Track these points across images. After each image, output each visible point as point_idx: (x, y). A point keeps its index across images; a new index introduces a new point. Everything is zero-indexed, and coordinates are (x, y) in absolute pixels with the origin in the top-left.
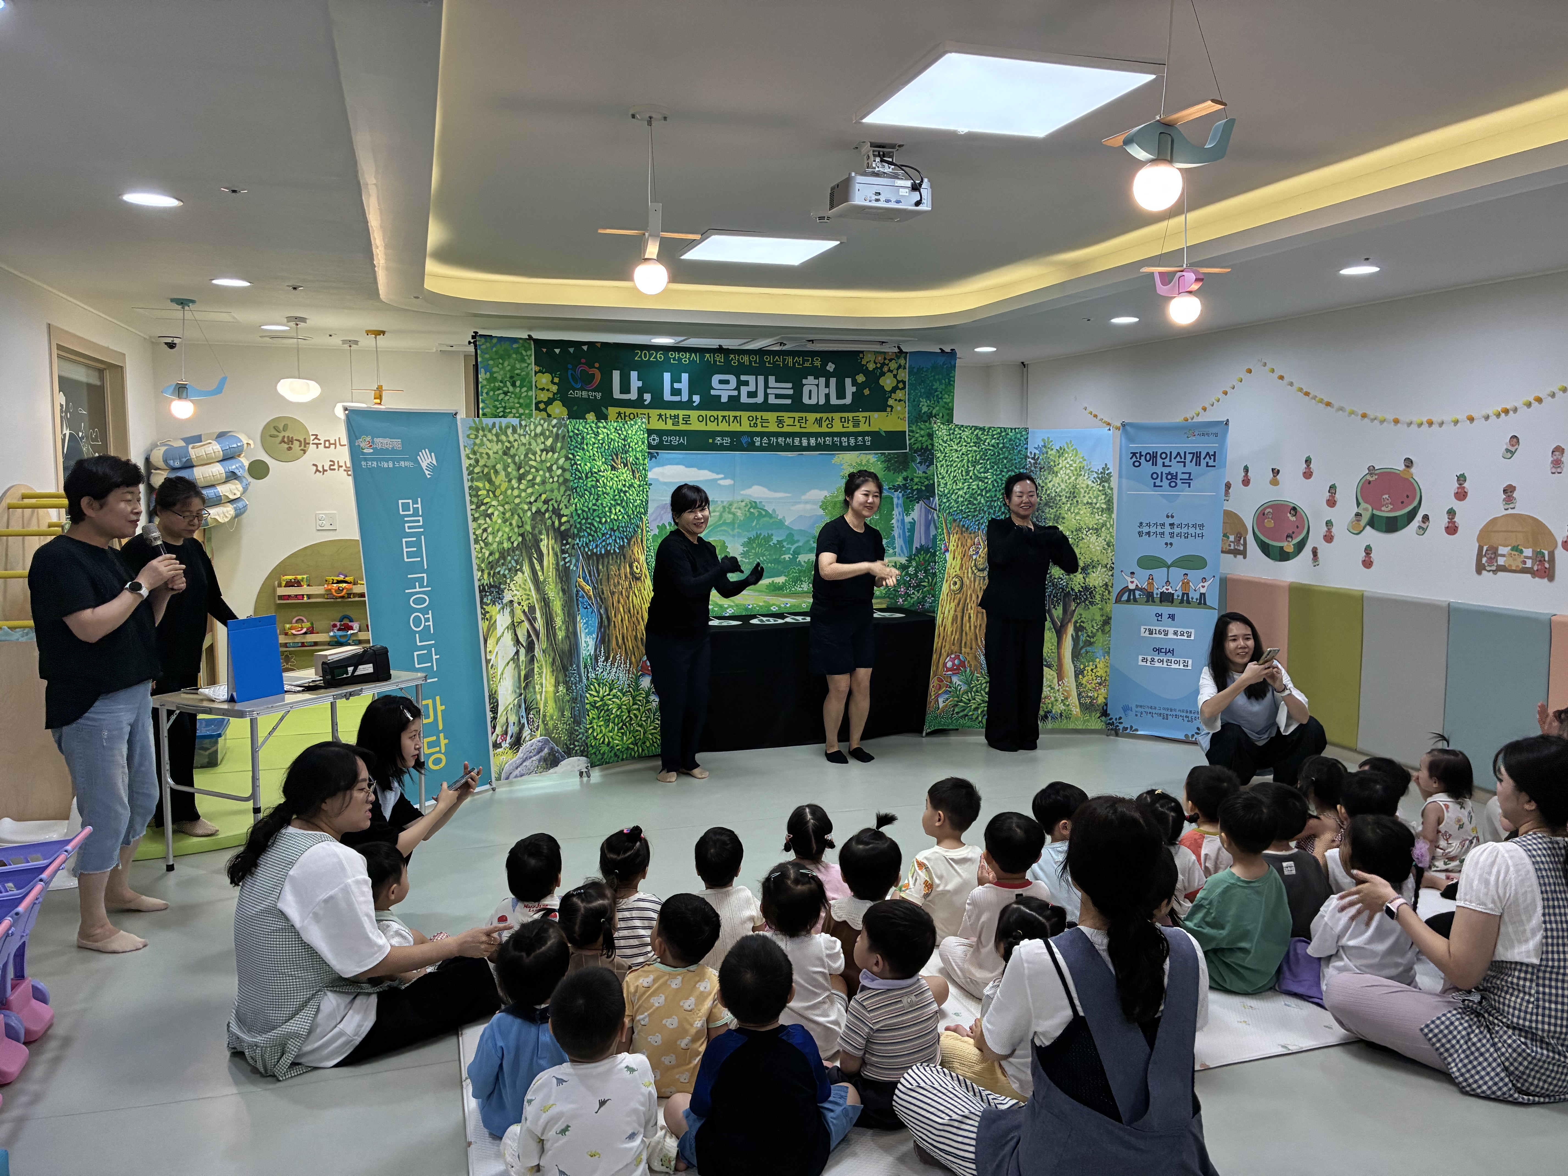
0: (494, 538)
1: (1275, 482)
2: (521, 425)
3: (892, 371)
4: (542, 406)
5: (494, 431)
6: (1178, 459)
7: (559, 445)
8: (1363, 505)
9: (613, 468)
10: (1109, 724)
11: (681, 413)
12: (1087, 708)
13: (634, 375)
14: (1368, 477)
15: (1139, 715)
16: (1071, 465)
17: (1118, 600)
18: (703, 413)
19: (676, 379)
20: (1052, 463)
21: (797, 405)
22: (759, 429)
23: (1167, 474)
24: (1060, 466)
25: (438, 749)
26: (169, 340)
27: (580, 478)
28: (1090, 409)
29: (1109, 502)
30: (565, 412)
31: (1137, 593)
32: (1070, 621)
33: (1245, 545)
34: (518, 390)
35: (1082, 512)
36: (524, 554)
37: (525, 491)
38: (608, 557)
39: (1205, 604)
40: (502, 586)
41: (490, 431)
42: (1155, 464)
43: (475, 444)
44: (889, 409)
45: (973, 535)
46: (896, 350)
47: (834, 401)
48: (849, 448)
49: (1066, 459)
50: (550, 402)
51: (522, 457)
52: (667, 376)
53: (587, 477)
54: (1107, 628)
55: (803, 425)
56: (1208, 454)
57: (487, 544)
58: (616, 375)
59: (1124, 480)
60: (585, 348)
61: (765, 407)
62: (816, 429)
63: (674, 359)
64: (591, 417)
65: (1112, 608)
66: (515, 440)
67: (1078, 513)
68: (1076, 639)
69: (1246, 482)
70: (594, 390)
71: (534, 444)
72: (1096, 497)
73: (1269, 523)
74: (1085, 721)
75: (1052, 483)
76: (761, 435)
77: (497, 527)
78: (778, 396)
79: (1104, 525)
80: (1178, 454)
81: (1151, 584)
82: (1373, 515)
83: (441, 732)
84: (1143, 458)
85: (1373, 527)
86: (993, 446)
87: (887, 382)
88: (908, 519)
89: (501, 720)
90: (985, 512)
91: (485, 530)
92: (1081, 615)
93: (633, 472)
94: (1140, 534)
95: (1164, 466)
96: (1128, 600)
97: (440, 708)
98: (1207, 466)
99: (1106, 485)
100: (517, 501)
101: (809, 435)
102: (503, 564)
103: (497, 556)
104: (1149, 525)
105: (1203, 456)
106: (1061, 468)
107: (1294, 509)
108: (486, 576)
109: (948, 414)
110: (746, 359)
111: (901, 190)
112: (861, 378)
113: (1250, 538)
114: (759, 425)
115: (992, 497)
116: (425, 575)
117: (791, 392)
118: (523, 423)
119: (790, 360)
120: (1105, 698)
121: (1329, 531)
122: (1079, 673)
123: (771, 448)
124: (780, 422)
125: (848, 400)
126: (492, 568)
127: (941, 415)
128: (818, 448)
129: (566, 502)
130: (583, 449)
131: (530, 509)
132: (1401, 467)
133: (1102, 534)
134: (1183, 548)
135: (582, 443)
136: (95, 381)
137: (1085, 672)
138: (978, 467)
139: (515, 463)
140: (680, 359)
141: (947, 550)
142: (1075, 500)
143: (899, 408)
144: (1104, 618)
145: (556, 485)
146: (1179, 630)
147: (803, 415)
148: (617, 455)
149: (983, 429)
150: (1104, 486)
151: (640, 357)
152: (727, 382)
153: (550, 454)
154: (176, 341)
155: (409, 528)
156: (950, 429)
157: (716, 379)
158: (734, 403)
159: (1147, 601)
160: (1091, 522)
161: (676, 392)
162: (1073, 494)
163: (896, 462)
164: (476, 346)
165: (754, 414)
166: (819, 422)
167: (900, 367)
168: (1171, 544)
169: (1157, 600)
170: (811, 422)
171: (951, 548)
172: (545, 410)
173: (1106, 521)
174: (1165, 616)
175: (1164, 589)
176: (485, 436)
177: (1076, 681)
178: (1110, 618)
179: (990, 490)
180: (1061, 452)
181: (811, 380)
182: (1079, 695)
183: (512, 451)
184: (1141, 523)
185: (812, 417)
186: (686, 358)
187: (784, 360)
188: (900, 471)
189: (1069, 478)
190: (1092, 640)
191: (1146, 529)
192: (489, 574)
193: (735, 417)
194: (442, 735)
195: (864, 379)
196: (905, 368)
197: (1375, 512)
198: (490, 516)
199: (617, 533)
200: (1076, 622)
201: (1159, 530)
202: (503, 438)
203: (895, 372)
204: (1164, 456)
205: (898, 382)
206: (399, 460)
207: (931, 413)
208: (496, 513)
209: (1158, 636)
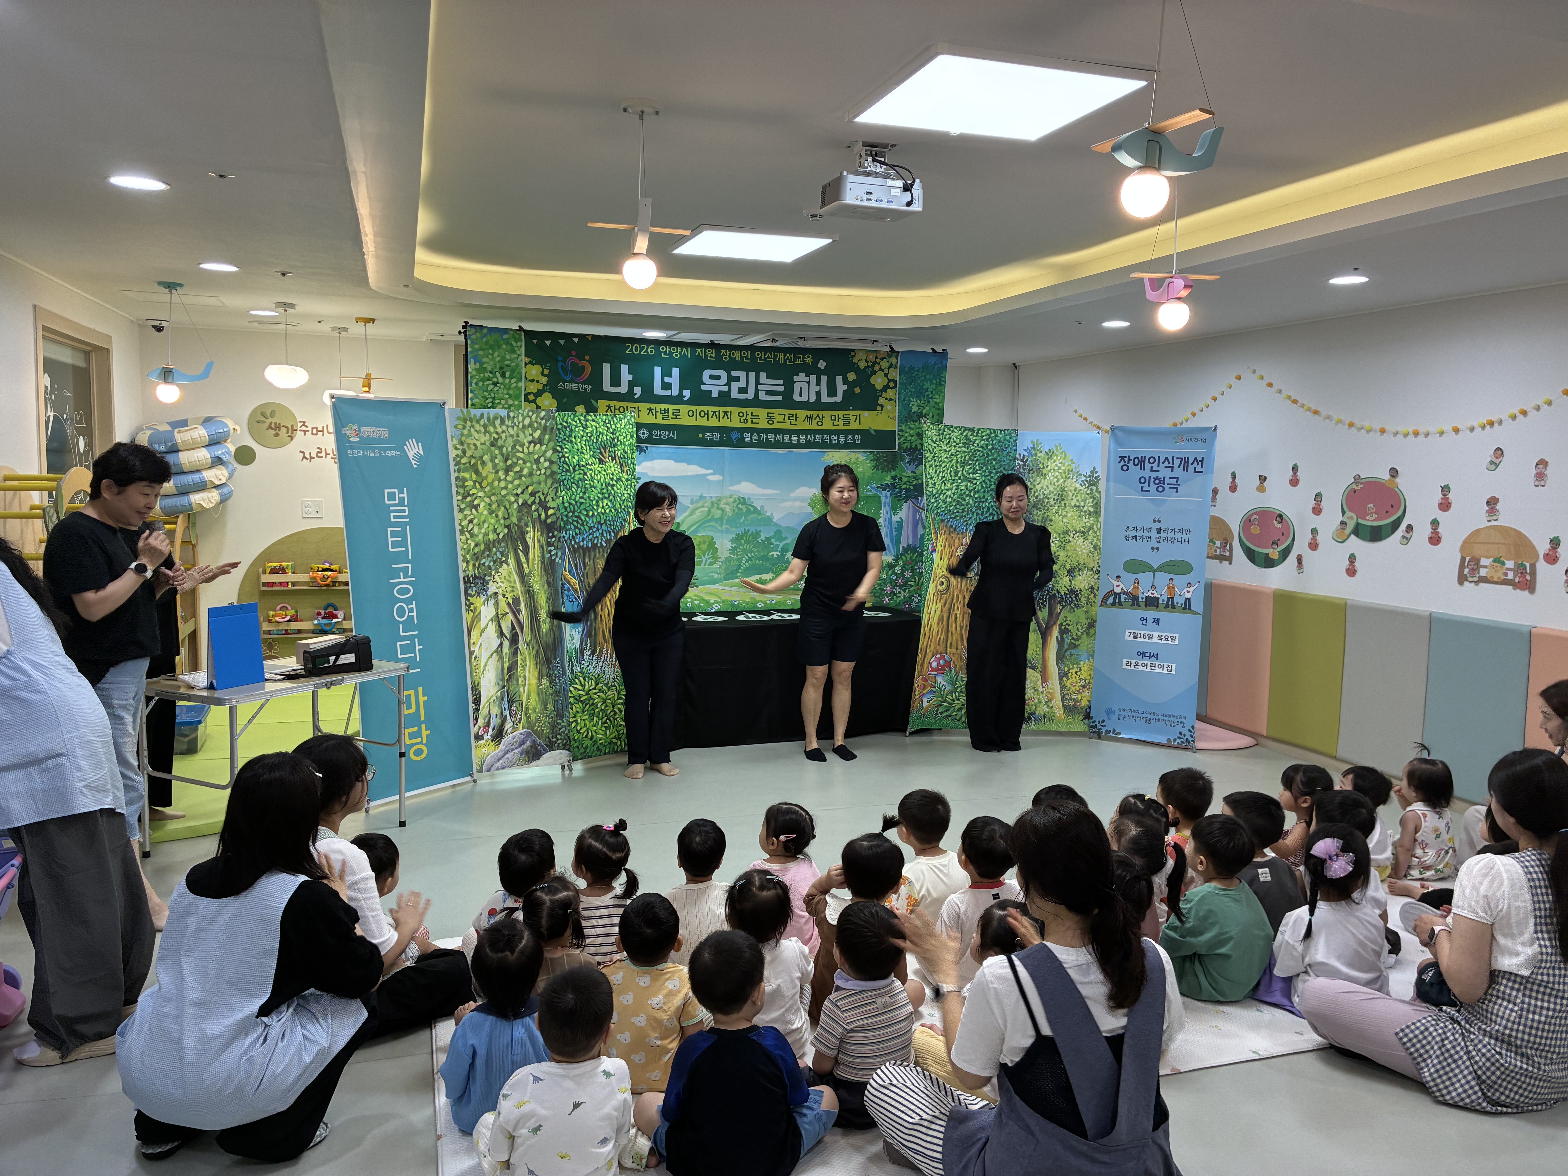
0: (480, 529)
1: (1261, 489)
2: (509, 416)
3: (883, 370)
4: (531, 397)
5: (482, 422)
6: (1166, 464)
7: (547, 437)
8: (1349, 514)
9: (601, 462)
10: (1092, 726)
11: (671, 407)
12: (1070, 710)
13: (625, 368)
14: (1354, 486)
15: (1122, 718)
16: (1059, 468)
17: (1103, 603)
18: (694, 408)
19: (667, 373)
20: (1041, 465)
21: (788, 402)
22: (749, 425)
23: (1155, 479)
24: (1049, 468)
25: (419, 740)
26: (157, 323)
27: (567, 471)
28: (1080, 412)
29: (1097, 505)
30: (555, 404)
31: (1123, 596)
32: (1055, 623)
33: (1231, 551)
34: (507, 381)
35: (1069, 515)
36: (510, 546)
37: (512, 482)
38: (594, 550)
39: (1190, 609)
40: (487, 578)
41: (478, 422)
42: (1143, 468)
43: (462, 435)
44: (879, 408)
45: (960, 536)
46: (888, 349)
47: (824, 398)
48: (839, 446)
49: (1055, 461)
50: (539, 393)
51: (510, 449)
52: (658, 370)
53: (574, 470)
54: (1092, 631)
55: (793, 422)
56: (1196, 459)
57: (472, 536)
58: (607, 368)
59: (1112, 484)
60: (576, 340)
61: (756, 403)
62: (806, 426)
63: (665, 353)
64: (580, 409)
65: (1097, 611)
66: (503, 432)
67: (1065, 516)
68: (1060, 642)
69: (1233, 488)
70: (584, 383)
71: (522, 435)
72: (1084, 500)
73: (1255, 530)
74: (1068, 724)
75: (1040, 485)
76: (751, 431)
77: (483, 518)
78: (768, 393)
79: (1091, 528)
80: (1167, 459)
81: (1136, 588)
82: (1358, 524)
83: (423, 722)
84: (1131, 462)
85: (1357, 536)
86: (982, 447)
87: (878, 381)
88: (895, 518)
89: (483, 712)
90: (973, 513)
91: (471, 521)
92: (1066, 617)
93: (621, 465)
94: (1127, 538)
95: (1152, 470)
96: (1114, 604)
97: (422, 699)
98: (1195, 471)
99: (1094, 488)
100: (504, 492)
101: (799, 432)
102: (488, 556)
103: (482, 547)
104: (1135, 529)
105: (1191, 461)
106: (1050, 471)
107: (1280, 516)
108: (471, 567)
109: (938, 414)
110: (737, 355)
111: (893, 190)
112: (852, 376)
113: (1236, 544)
114: (750, 421)
115: (980, 498)
116: (409, 565)
117: (782, 389)
118: (512, 414)
119: (781, 356)
120: (1089, 701)
121: (1314, 539)
122: (1063, 675)
123: (761, 444)
124: (770, 418)
125: (839, 398)
126: (477, 559)
127: (931, 415)
128: (808, 445)
129: (553, 494)
130: (571, 442)
131: (516, 501)
132: (1387, 476)
133: (1090, 538)
134: (1170, 552)
135: (570, 436)
136: (81, 364)
137: (1070, 675)
138: (967, 468)
139: (503, 455)
140: (671, 353)
141: (934, 550)
142: (1063, 503)
143: (889, 407)
144: (1089, 621)
145: (543, 478)
146: (1164, 634)
147: (794, 412)
148: (605, 449)
149: (972, 430)
150: (1091, 490)
151: (631, 350)
152: (718, 377)
153: (538, 446)
154: (164, 324)
155: (395, 517)
156: (940, 430)
157: (706, 374)
158: (725, 399)
159: (1133, 605)
160: (1079, 525)
161: (666, 386)
162: (1061, 497)
163: (885, 461)
164: (466, 336)
165: (744, 410)
166: (809, 419)
167: (891, 366)
168: (1157, 549)
169: (1142, 604)
170: (801, 420)
171: (939, 548)
172: (534, 401)
173: (1093, 525)
174: (1150, 620)
175: (1149, 594)
176: (473, 426)
177: (1060, 684)
178: (1095, 621)
179: (978, 491)
180: (1050, 455)
181: (802, 377)
182: (1063, 697)
183: (500, 443)
184: (1128, 527)
185: (802, 414)
186: (677, 352)
187: (775, 356)
188: (889, 470)
189: (1058, 481)
190: (1077, 643)
191: (1132, 533)
192: (474, 565)
193: (726, 413)
194: (423, 726)
195: (855, 377)
196: (896, 367)
197: (1360, 521)
198: (476, 507)
199: (604, 527)
200: (1061, 625)
201: (1146, 534)
202: (491, 429)
203: (886, 371)
204: (1152, 460)
205: (889, 381)
206: (385, 449)
207: (921, 413)
208: (482, 504)
209: (1142, 640)
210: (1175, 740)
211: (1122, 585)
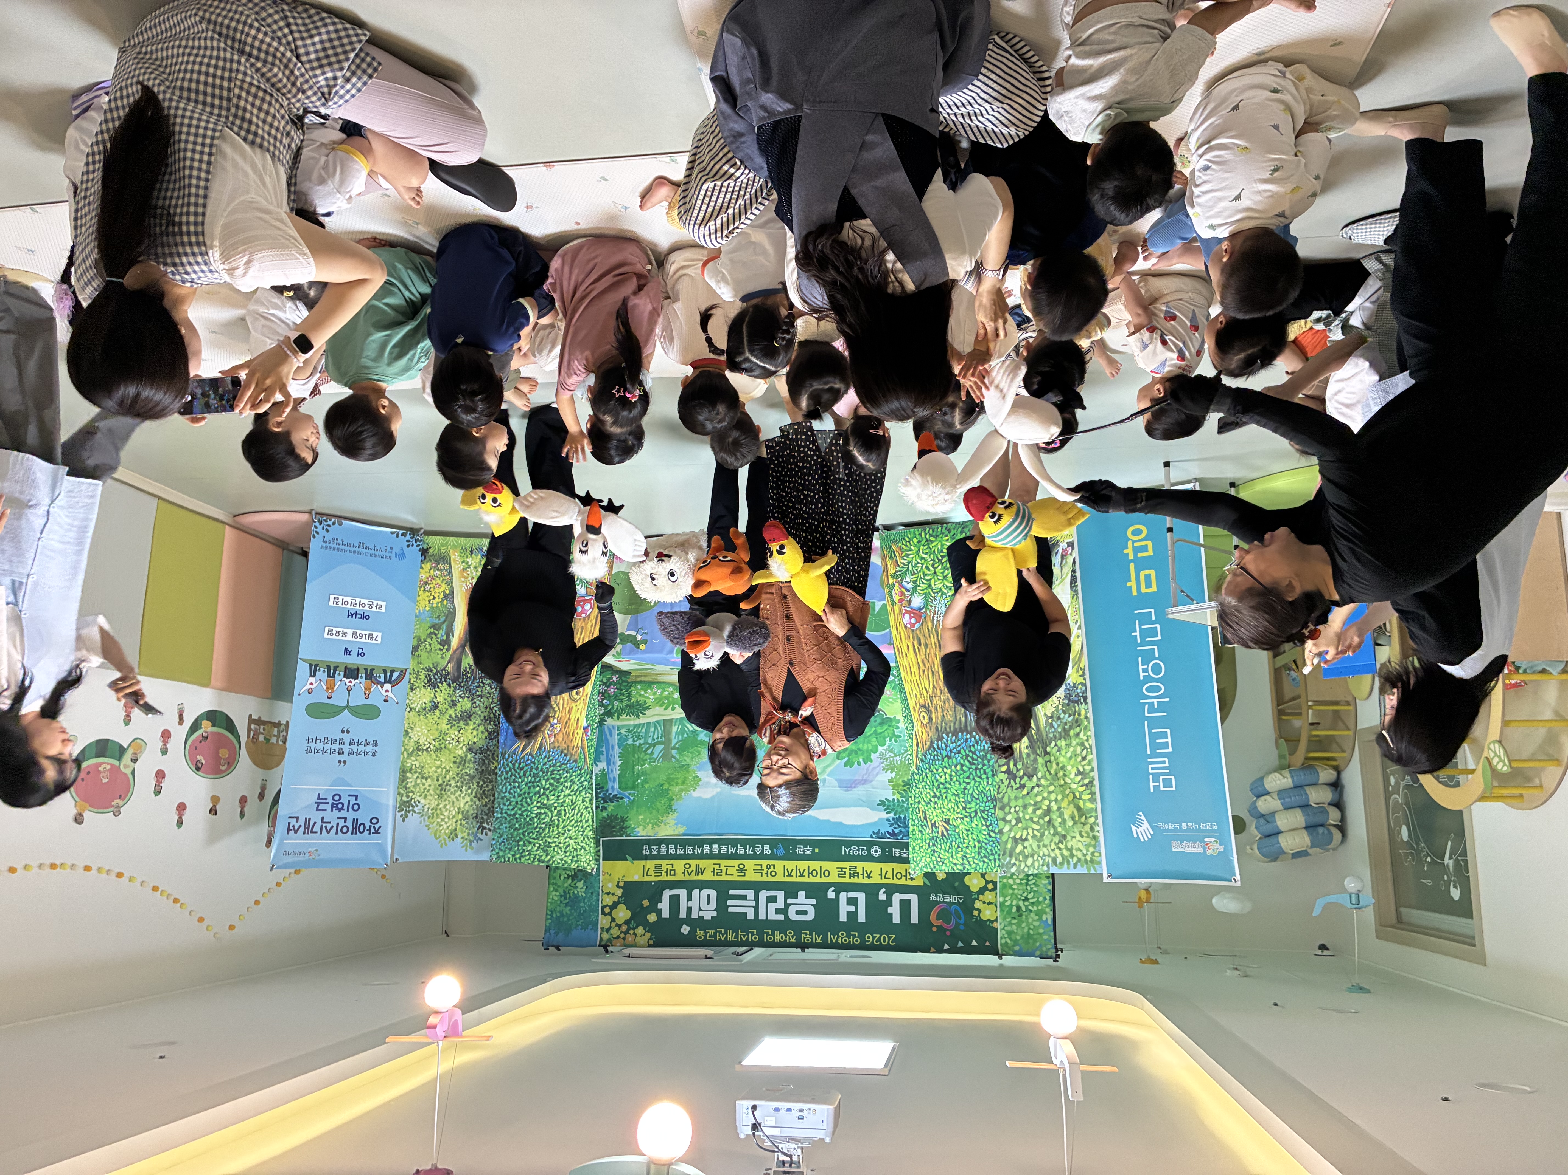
0: (1075, 751)
1: (215, 800)
2: (1048, 866)
3: (617, 925)
4: (990, 886)
5: (1075, 859)
6: (329, 826)
7: (1009, 846)
8: (128, 772)
9: (947, 822)
10: (420, 541)
11: (847, 880)
12: (443, 559)
13: (896, 919)
14: (121, 803)
15: (388, 549)
16: (443, 820)
17: (403, 673)
18: (824, 880)
19: (852, 915)
20: (463, 823)
21: (723, 889)
22: (765, 863)
23: (342, 809)
24: (455, 820)
25: (1136, 544)
26: (1326, 953)
27: (983, 811)
29: (403, 779)
30: (967, 880)
31: (382, 679)
32: (455, 652)
33: (249, 730)
34: (1014, 903)
35: (434, 769)
36: (1044, 734)
37: (1044, 798)
38: (955, 729)
39: (311, 665)
40: (1066, 701)
41: (1079, 860)
42: (355, 821)
43: (1095, 846)
44: (622, 884)
45: (556, 745)
46: (609, 949)
47: (683, 893)
48: (667, 842)
49: (448, 828)
50: (982, 890)
51: (1047, 833)
52: (862, 918)
53: (976, 812)
54: (415, 643)
55: (717, 867)
56: (296, 832)
57: (1082, 744)
58: (914, 920)
60: (946, 947)
61: (757, 887)
62: (703, 863)
63: (854, 936)
64: (941, 876)
65: (411, 665)
66: (1053, 850)
67: (438, 767)
68: (450, 631)
69: (243, 800)
70: (938, 902)
71: (1035, 848)
73: (224, 753)
74: (446, 545)
75: (465, 801)
76: (762, 857)
77: (1072, 762)
78: (744, 898)
79: (410, 755)
80: (328, 832)
81: (368, 688)
82: (119, 760)
83: (1132, 561)
84: (367, 827)
85: (121, 746)
86: (530, 843)
87: (623, 913)
89: (1067, 570)
91: (1084, 759)
92: (442, 658)
93: (925, 818)
94: (375, 743)
95: (345, 819)
96: (392, 672)
97: (1132, 584)
98: (297, 818)
99: (405, 799)
100: (1052, 788)
101: (711, 856)
102: (1066, 724)
103: (1072, 733)
104: (366, 753)
105: (302, 829)
106: (453, 817)
107: (198, 769)
108: (1083, 712)
109: (555, 878)
110: (778, 937)
112: (652, 918)
113: (244, 738)
114: (764, 867)
115: (532, 787)
116: (1147, 715)
117: (729, 903)
118: (1045, 868)
119: (730, 937)
120: (422, 568)
121: (165, 743)
122: (449, 596)
123: (753, 843)
124: (742, 871)
125: (667, 894)
126: (1077, 721)
127: (562, 878)
128: (701, 843)
129: (1002, 786)
130: (979, 842)
131: (1039, 779)
132: (87, 815)
133: (412, 744)
134: (330, 727)
135: (980, 848)
136: (1404, 910)
137: (442, 596)
138: (547, 819)
139: (1054, 827)
140: (848, 936)
141: (584, 729)
142: (441, 781)
143: (610, 885)
144: (418, 653)
145: (1013, 804)
146: (340, 637)
147: (716, 878)
148: (943, 835)
150: (408, 796)
151: (889, 938)
152: (798, 912)
153: (1018, 836)
154: (1319, 952)
155: (1164, 762)
157: (811, 916)
158: (791, 890)
159: (372, 670)
160: (424, 758)
161: (853, 902)
162: (443, 788)
164: (1056, 948)
165: (770, 879)
166: (700, 871)
167: (608, 930)
168: (343, 732)
169: (362, 671)
170: (709, 870)
171: (580, 731)
172: (987, 882)
173: (408, 758)
174: (354, 653)
175: (354, 682)
176: (1084, 855)
177: (452, 587)
178: (412, 653)
179: (535, 794)
180: (453, 835)
181: (708, 916)
182: (450, 573)
183: (1056, 839)
184: (374, 755)
185: (708, 876)
186: (842, 938)
187: (736, 936)
188: (610, 817)
189: (445, 806)
190: (432, 630)
191: (369, 748)
192: (1079, 715)
193: (790, 875)
194: (1131, 557)
195: (648, 917)
196: (602, 929)
197: (116, 763)
198: (1079, 773)
199: (944, 753)
200: (448, 650)
201: (355, 748)
202: (1066, 853)
203: (613, 924)
204: (345, 830)
205: (610, 914)
206: (1175, 830)
207: (573, 879)
208: (1072, 776)
209: (363, 632)
210: (334, 523)
211: (383, 692)
